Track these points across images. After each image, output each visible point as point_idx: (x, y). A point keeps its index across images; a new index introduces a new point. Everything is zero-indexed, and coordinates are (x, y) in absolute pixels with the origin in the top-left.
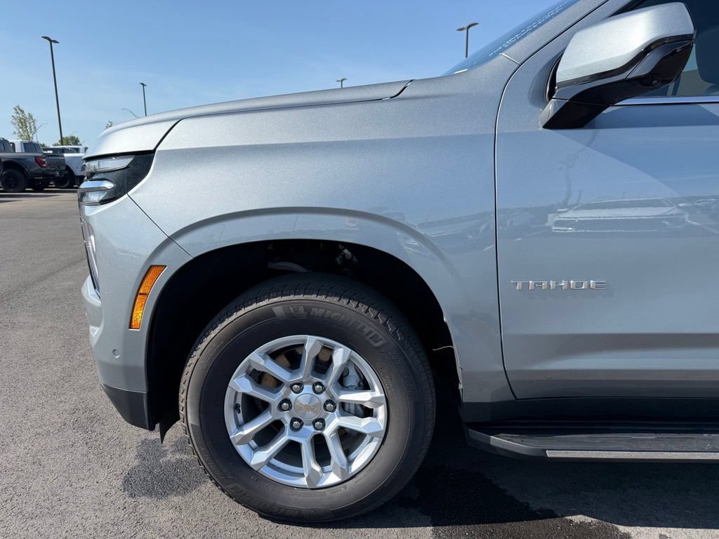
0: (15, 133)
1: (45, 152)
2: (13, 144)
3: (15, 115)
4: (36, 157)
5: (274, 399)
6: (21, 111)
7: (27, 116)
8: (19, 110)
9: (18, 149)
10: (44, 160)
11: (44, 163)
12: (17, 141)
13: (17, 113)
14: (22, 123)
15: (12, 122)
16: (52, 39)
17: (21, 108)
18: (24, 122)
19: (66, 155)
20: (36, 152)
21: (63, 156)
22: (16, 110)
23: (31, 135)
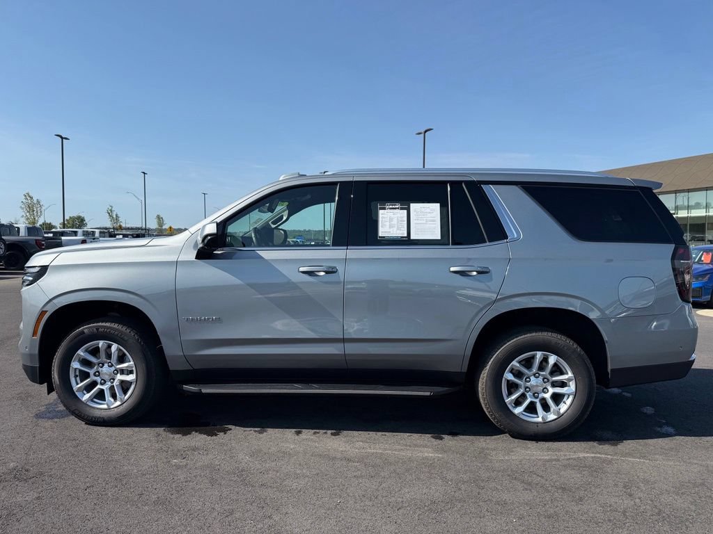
0: (23, 216)
1: (46, 235)
2: (18, 228)
3: (24, 201)
4: (36, 240)
5: (92, 372)
6: (30, 197)
7: (35, 201)
8: (28, 196)
9: (23, 233)
10: (43, 243)
11: (43, 245)
12: (22, 225)
13: (26, 199)
14: (29, 207)
15: (21, 207)
16: (63, 136)
17: (30, 194)
18: (32, 207)
19: (63, 238)
20: (38, 235)
21: (61, 239)
22: (25, 196)
23: (36, 218)
